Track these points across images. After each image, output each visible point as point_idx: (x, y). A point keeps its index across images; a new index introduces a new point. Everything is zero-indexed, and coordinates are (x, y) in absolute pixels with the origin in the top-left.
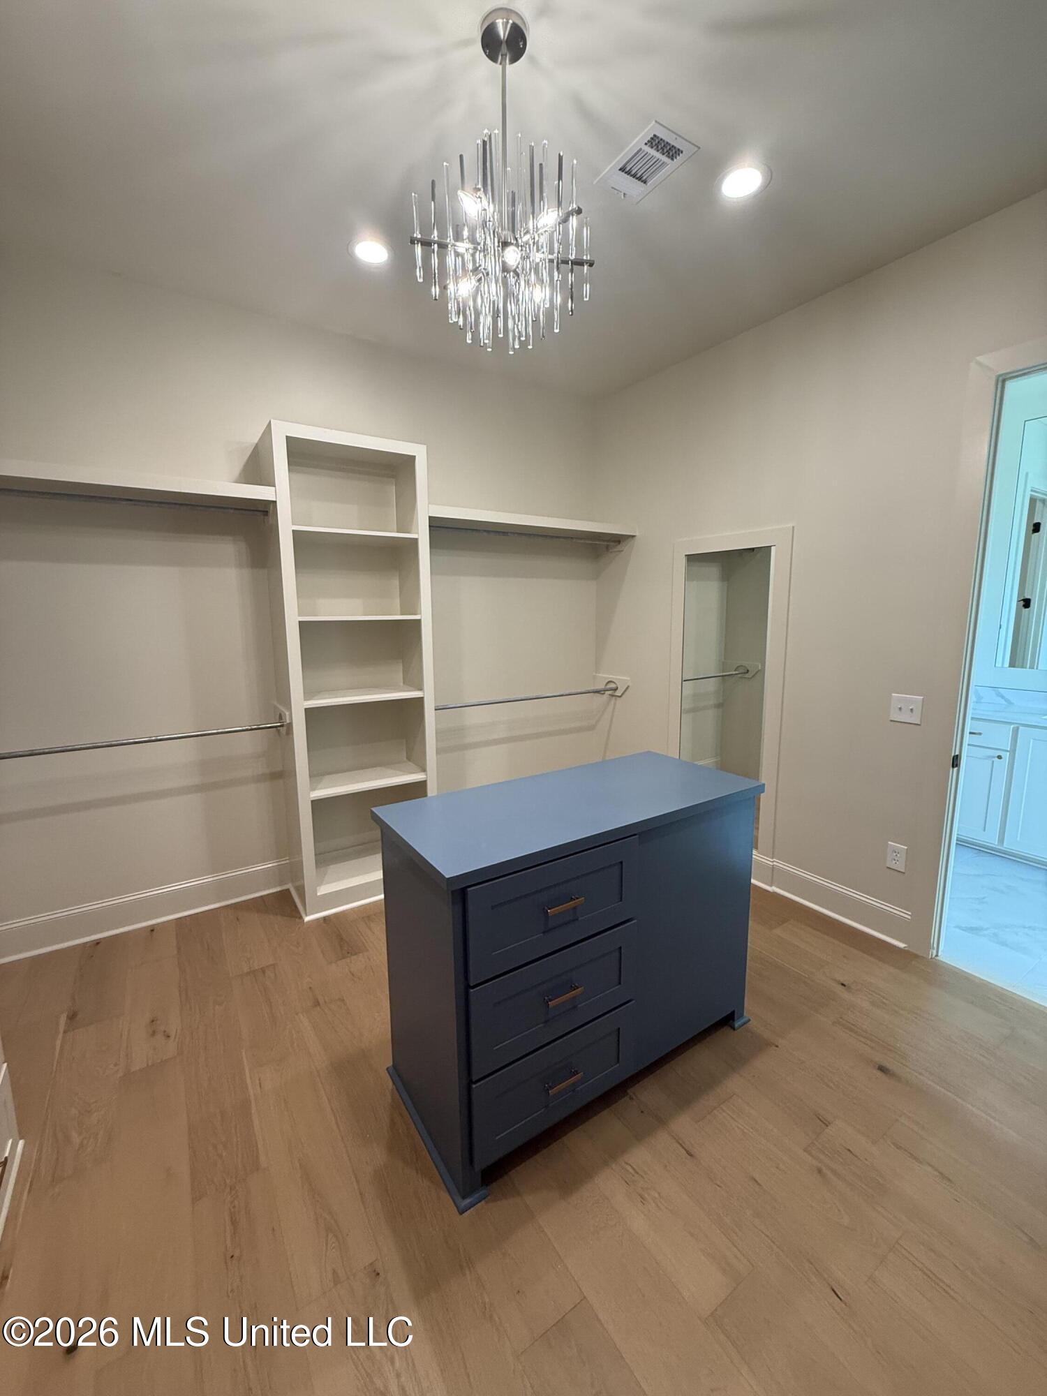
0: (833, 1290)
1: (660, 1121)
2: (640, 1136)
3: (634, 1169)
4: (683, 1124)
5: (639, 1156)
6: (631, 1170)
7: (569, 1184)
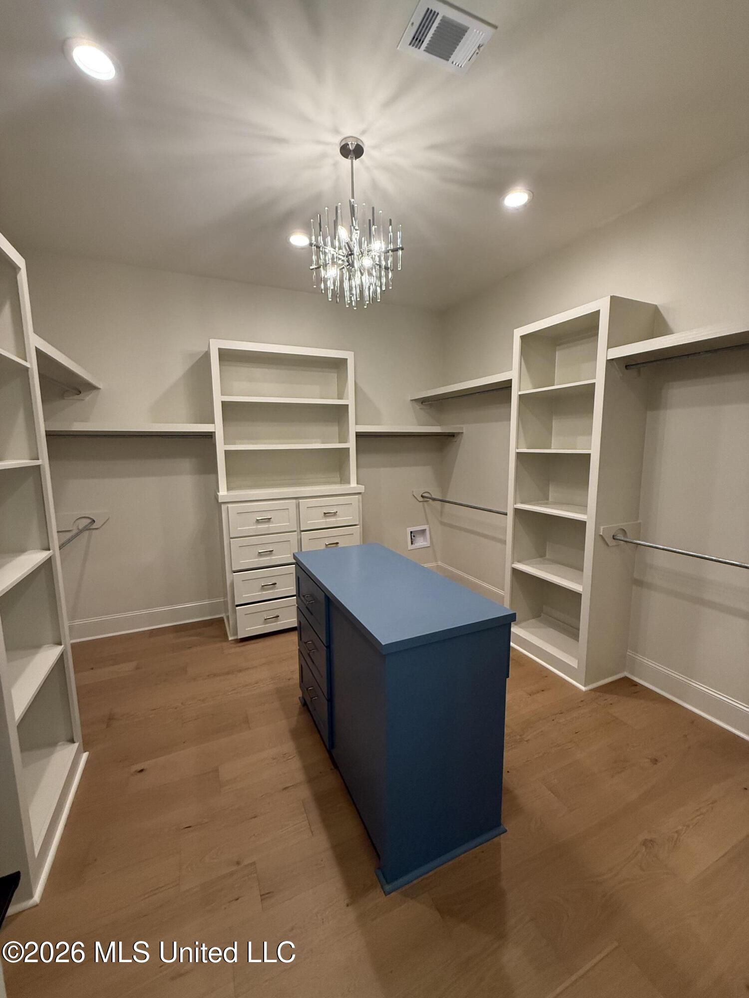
0: (190, 827)
1: (311, 780)
2: (306, 768)
3: (290, 759)
4: (304, 793)
5: (295, 764)
6: (290, 758)
7: (295, 734)
